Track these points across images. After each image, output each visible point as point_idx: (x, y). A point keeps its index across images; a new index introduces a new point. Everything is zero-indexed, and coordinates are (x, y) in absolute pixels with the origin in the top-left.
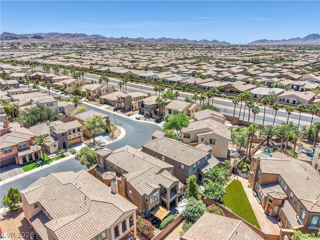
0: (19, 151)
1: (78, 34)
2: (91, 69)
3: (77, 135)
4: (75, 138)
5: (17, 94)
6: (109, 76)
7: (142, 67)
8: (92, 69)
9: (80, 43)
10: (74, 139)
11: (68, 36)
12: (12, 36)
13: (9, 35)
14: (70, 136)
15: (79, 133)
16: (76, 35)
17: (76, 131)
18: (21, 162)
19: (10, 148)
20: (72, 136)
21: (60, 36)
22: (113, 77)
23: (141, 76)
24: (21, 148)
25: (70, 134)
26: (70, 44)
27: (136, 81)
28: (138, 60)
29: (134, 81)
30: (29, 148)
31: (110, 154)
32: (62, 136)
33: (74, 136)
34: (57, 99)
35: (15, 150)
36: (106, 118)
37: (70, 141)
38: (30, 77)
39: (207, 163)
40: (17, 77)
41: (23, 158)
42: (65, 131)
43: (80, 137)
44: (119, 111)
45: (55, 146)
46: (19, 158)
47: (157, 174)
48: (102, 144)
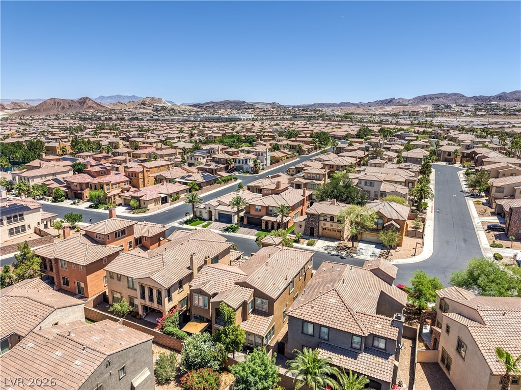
0: (268, 214)
3: (335, 226)
4: (333, 231)
5: (375, 166)
10: (330, 230)
14: (325, 222)
15: (332, 224)
17: (335, 220)
18: (263, 226)
19: (260, 208)
20: (328, 225)
24: (270, 213)
25: (325, 220)
30: (275, 216)
32: (313, 218)
33: (332, 226)
34: (407, 183)
35: (264, 211)
36: (398, 222)
37: (324, 230)
38: (463, 153)
39: (353, 353)
40: (445, 152)
41: (267, 223)
42: (316, 213)
43: (340, 232)
44: (497, 233)
45: (301, 226)
46: (263, 221)
47: (236, 284)
48: (354, 255)
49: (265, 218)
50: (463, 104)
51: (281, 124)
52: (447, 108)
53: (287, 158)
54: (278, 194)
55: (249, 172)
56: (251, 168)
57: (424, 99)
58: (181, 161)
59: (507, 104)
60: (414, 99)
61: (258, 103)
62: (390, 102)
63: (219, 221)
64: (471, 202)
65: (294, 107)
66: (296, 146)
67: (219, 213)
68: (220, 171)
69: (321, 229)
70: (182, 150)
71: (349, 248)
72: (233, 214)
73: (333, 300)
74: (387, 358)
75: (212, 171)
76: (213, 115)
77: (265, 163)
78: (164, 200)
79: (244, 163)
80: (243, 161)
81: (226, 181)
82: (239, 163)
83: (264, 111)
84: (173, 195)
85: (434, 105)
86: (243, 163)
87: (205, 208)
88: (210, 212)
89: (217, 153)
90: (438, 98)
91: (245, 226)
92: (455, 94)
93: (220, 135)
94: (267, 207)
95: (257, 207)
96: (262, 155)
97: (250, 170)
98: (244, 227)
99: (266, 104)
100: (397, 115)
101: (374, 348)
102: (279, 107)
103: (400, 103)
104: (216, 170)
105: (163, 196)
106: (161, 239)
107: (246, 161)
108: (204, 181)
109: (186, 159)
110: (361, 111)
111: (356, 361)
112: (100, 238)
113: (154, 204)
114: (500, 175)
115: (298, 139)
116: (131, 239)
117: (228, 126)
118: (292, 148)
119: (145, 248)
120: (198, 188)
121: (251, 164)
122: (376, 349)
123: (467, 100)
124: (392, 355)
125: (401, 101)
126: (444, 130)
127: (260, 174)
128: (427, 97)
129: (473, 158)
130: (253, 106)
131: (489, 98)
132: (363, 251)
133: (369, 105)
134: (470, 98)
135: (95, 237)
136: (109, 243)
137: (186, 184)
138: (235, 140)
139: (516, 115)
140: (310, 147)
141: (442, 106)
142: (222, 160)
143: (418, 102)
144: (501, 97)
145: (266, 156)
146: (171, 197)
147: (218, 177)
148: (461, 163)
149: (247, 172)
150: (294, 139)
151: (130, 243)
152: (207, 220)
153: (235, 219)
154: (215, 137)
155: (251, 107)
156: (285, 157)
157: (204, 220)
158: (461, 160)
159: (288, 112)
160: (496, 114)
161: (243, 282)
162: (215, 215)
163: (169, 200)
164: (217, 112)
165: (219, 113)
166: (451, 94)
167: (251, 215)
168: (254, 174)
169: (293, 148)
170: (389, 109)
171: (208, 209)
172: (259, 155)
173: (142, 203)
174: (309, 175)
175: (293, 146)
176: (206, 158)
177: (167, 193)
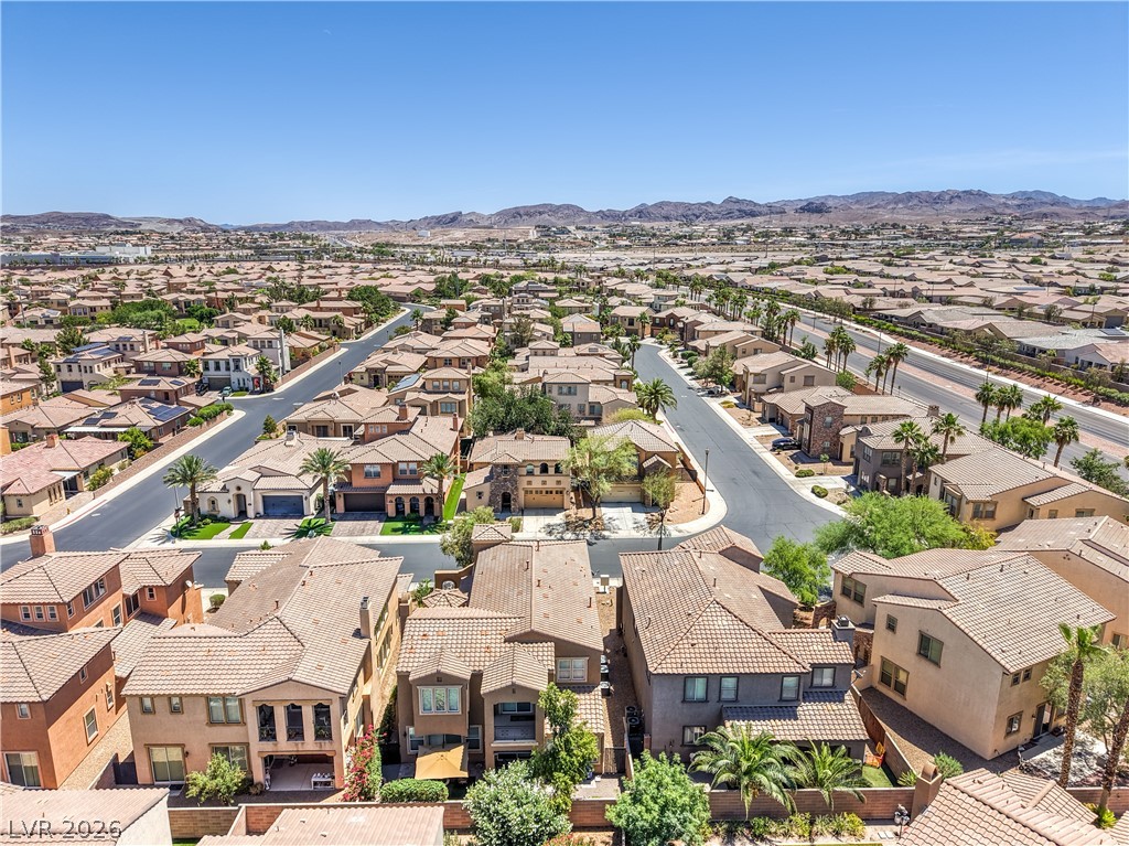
0: (396, 481)
1: (955, 191)
2: (865, 310)
3: (551, 482)
4: (547, 492)
5: (544, 354)
6: (912, 338)
7: (1089, 315)
8: (870, 310)
9: (944, 223)
10: (541, 492)
11: (915, 201)
12: (743, 208)
13: (736, 207)
14: (529, 478)
15: (544, 478)
16: (947, 197)
17: (551, 470)
18: (391, 510)
19: (378, 469)
20: (537, 482)
21: (888, 203)
22: (923, 340)
23: (1028, 346)
24: (403, 476)
25: (530, 473)
26: (904, 228)
27: (1002, 366)
28: (1119, 288)
29: (993, 363)
30: (417, 481)
31: (497, 544)
32: (504, 473)
33: (544, 483)
34: (618, 382)
35: (387, 476)
36: (664, 456)
37: (529, 495)
38: (654, 319)
39: (785, 710)
40: (624, 318)
41: (399, 500)
42: (513, 461)
43: (561, 492)
44: (790, 453)
45: (480, 495)
46: (389, 499)
47: (507, 640)
48: (606, 533)
49: (394, 490)
50: (587, 226)
51: (241, 271)
52: (563, 233)
53: (322, 349)
54: (406, 432)
55: (247, 390)
56: (253, 379)
57: (516, 215)
58: (41, 379)
59: (656, 225)
60: (498, 214)
61: (145, 219)
62: (453, 220)
63: (266, 515)
64: (715, 404)
65: (248, 230)
66: (327, 320)
67: (264, 497)
68: (187, 394)
69: (522, 493)
70: (23, 347)
71: (590, 521)
72: (306, 493)
73: (723, 622)
74: (842, 701)
75: (166, 397)
76: (26, 249)
77: (281, 365)
78: (71, 487)
79: (232, 367)
80: (228, 363)
81: (211, 418)
82: (218, 368)
83: (172, 238)
84: (91, 470)
85: (539, 226)
86: (228, 369)
87: (225, 489)
88: (241, 499)
89: (141, 349)
90: (540, 213)
91: (343, 518)
92: (568, 207)
93: (106, 302)
94: (394, 466)
95: (367, 468)
96: (270, 347)
97: (250, 385)
98: (341, 520)
99: (171, 222)
100: (481, 247)
101: (814, 690)
102: (205, 229)
103: (472, 222)
104: (176, 392)
105: (69, 475)
106: (189, 583)
107: (237, 363)
108: (160, 423)
109: (53, 371)
110: (402, 239)
111: (799, 722)
112: (40, 616)
113: (48, 500)
114: (739, 353)
115: (323, 304)
116: (116, 600)
117: (97, 279)
118: (319, 324)
119: (155, 617)
120: (150, 444)
121: (251, 369)
122: (818, 690)
123: (591, 216)
124: (846, 692)
125: (473, 218)
126: (592, 277)
127: (277, 391)
128: (522, 212)
129: (672, 327)
130: (132, 225)
131: (624, 214)
132: (616, 522)
133: (413, 226)
134: (594, 213)
135: (22, 617)
136: (73, 623)
137: (114, 436)
138: (163, 313)
139: (677, 245)
140: (358, 321)
141: (554, 229)
142: (165, 365)
143: (506, 222)
144: (641, 213)
145: (282, 348)
146: (86, 475)
147: (190, 409)
148: (652, 336)
149: (241, 389)
150: (314, 304)
151: (116, 611)
152: (234, 519)
153: (311, 506)
154: (93, 309)
155: (129, 230)
156: (317, 347)
157: (226, 520)
158: (652, 330)
159: (237, 240)
160: (647, 245)
161: (526, 634)
162: (254, 504)
163: (84, 484)
164: (36, 244)
165: (45, 246)
166: (560, 206)
167: (356, 489)
168: (262, 392)
169: (321, 326)
170: (458, 234)
171: (234, 491)
172: (263, 347)
173: (12, 504)
174: (436, 383)
175: (320, 320)
176: (113, 365)
177: (77, 467)
